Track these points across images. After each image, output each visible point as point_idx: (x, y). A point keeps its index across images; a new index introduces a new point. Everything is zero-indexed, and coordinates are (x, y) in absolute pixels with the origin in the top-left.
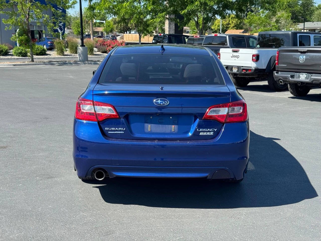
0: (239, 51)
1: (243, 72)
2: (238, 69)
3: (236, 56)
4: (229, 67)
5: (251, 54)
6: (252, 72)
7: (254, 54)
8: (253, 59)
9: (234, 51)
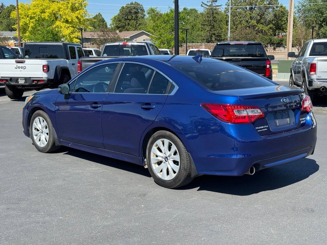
0: (24, 62)
1: (33, 83)
2: (25, 81)
3: (21, 67)
4: (12, 79)
5: (41, 64)
6: (45, 82)
7: (44, 65)
8: (43, 70)
9: (18, 62)
